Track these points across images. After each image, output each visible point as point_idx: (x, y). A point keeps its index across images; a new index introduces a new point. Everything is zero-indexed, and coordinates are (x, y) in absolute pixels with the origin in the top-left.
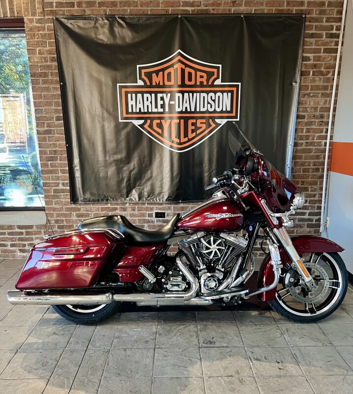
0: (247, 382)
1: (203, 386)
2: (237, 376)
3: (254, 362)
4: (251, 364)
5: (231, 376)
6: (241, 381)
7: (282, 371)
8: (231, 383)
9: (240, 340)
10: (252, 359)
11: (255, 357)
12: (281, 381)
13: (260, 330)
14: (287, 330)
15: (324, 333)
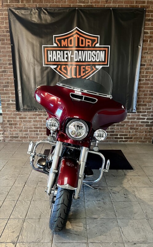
0: (108, 204)
1: (84, 205)
2: (102, 200)
3: (112, 194)
4: (110, 195)
5: (100, 201)
6: (104, 203)
7: (126, 199)
8: (99, 204)
9: (106, 183)
10: (111, 193)
11: (113, 192)
12: (125, 203)
13: (116, 179)
14: (131, 179)
15: (150, 181)
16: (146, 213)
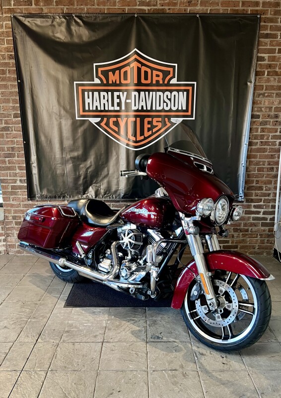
0: (190, 376)
1: (147, 380)
2: (181, 370)
4: (196, 358)
5: (176, 370)
6: (184, 375)
7: (225, 365)
8: (174, 376)
10: (197, 354)
11: (201, 352)
12: (223, 375)
16: (263, 395)
